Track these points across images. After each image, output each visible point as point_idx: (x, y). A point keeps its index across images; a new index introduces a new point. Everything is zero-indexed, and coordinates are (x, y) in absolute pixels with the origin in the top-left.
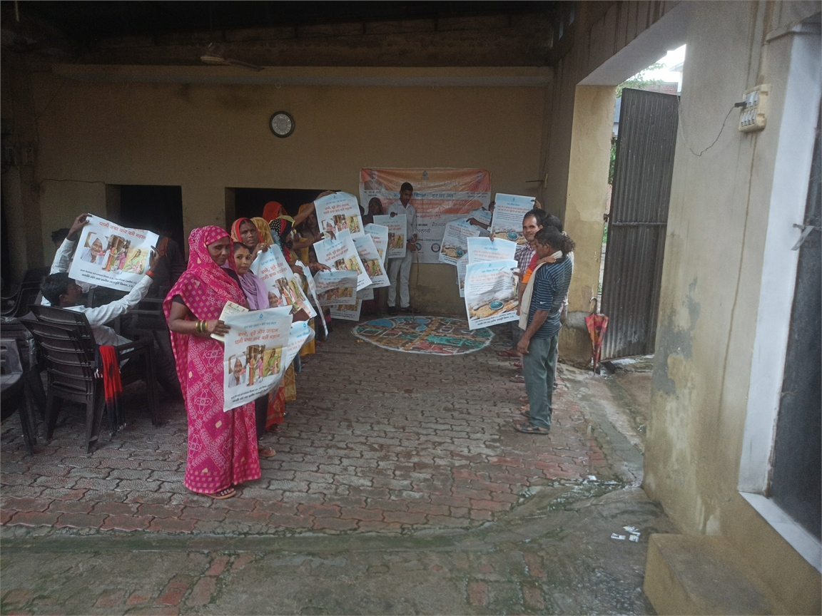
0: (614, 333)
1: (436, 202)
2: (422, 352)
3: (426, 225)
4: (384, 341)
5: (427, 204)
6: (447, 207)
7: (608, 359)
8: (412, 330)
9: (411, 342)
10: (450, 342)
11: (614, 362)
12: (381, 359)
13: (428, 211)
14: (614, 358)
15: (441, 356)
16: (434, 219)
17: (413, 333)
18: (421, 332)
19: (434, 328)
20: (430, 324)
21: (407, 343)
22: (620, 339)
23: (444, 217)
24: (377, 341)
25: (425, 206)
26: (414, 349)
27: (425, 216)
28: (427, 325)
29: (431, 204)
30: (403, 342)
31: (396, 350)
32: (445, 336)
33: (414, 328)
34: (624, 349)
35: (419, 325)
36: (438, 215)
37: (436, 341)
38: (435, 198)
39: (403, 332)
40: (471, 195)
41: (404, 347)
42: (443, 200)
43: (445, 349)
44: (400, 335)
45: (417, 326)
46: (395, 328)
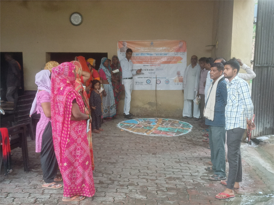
1: (158, 58)
2: (157, 135)
3: (153, 70)
4: (135, 130)
5: (153, 59)
6: (164, 60)
7: (255, 137)
8: (149, 125)
9: (150, 131)
10: (170, 130)
11: (258, 138)
12: (136, 139)
13: (154, 63)
14: (258, 136)
15: (167, 137)
16: (157, 67)
18: (154, 125)
19: (160, 124)
20: (157, 122)
21: (148, 131)
23: (162, 65)
26: (152, 134)
27: (153, 65)
29: (155, 59)
30: (146, 130)
31: (143, 134)
32: (167, 127)
36: (159, 65)
37: (163, 129)
38: (158, 56)
39: (144, 126)
40: (176, 54)
41: (146, 133)
42: (162, 57)
43: (169, 134)
44: (143, 127)
45: (151, 123)
46: (139, 124)
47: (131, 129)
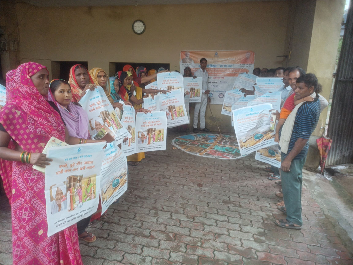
0: (334, 150)
1: (222, 70)
2: (211, 157)
3: (216, 83)
4: (189, 149)
5: (217, 71)
6: (228, 72)
7: (330, 166)
8: (206, 142)
9: (205, 150)
10: (228, 151)
11: (333, 168)
12: (185, 161)
13: (217, 75)
14: (334, 165)
15: (222, 160)
16: (220, 79)
17: (206, 144)
18: (211, 143)
19: (219, 141)
21: (202, 150)
22: (338, 154)
23: (226, 78)
24: (185, 148)
25: (216, 72)
26: (206, 154)
27: (216, 78)
28: (215, 139)
29: (219, 71)
30: (200, 149)
31: (195, 154)
32: (225, 146)
33: (207, 141)
34: (340, 160)
35: (210, 139)
36: (223, 77)
37: (220, 149)
38: (222, 67)
39: (200, 143)
40: (243, 66)
41: (200, 153)
42: (226, 69)
43: (225, 155)
44: (199, 145)
45: (209, 140)
46: (196, 140)
47: (184, 147)
